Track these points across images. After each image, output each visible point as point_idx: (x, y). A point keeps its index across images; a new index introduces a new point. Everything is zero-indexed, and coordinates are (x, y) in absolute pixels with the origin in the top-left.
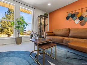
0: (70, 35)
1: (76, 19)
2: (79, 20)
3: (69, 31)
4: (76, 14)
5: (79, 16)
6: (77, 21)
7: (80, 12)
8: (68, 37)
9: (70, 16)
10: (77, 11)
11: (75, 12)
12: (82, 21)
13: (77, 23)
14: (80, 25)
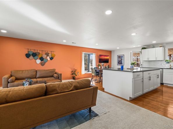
0: (38, 76)
1: (37, 59)
2: (40, 61)
3: (35, 73)
4: (37, 53)
5: (40, 56)
6: (38, 61)
7: (41, 53)
8: (36, 78)
9: (31, 54)
10: (39, 51)
11: (36, 51)
12: (42, 62)
13: (38, 63)
14: (40, 65)
